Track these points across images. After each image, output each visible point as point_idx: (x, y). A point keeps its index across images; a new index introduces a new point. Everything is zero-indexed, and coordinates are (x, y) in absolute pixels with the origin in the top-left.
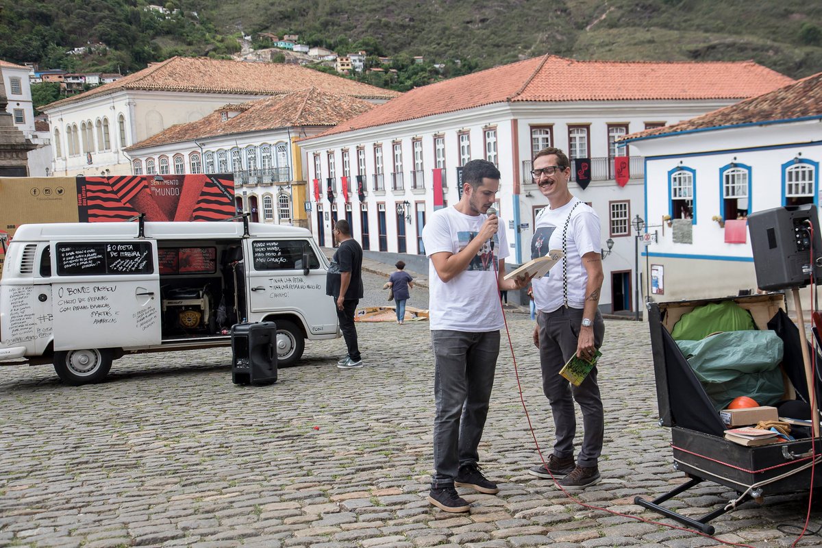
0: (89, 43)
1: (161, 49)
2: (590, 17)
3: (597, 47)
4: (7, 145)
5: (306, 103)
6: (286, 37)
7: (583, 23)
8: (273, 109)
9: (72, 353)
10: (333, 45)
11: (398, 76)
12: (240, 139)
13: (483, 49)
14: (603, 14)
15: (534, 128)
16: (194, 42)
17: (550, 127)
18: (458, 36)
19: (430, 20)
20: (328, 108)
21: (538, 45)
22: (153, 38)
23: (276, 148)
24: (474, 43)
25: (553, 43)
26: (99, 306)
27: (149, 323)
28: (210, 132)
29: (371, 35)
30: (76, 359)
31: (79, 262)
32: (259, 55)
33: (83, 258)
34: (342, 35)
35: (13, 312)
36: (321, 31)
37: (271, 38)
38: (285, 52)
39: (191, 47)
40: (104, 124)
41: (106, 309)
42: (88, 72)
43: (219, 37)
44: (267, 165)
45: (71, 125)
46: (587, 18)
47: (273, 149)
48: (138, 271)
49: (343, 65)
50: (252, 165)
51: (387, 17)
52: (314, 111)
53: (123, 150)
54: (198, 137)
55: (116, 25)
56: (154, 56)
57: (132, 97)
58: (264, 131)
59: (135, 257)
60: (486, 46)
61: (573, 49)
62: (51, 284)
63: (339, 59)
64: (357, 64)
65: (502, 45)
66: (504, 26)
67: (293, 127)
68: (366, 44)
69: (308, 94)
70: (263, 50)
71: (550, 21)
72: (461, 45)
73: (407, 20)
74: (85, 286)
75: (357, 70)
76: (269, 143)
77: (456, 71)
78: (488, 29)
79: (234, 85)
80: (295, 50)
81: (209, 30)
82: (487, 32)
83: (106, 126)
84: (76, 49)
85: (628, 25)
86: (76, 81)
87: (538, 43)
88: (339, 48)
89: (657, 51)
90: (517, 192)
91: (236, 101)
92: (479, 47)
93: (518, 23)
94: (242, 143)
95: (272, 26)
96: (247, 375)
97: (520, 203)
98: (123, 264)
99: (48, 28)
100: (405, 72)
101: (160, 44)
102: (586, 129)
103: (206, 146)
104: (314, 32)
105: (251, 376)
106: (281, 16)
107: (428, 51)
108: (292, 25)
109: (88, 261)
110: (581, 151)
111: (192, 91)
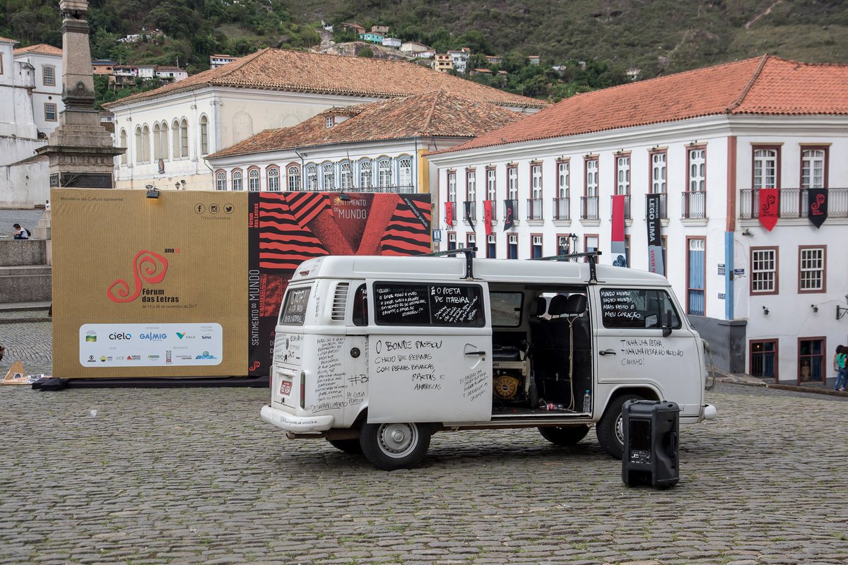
0: (144, 29)
1: (226, 39)
2: (751, 11)
3: (759, 48)
4: (92, 148)
5: (435, 108)
6: (374, 29)
7: (741, 19)
8: (391, 114)
9: (384, 427)
10: (430, 40)
11: (508, 78)
12: (353, 149)
13: (614, 49)
14: (768, 8)
15: (757, 148)
16: (266, 31)
17: (778, 147)
18: (583, 32)
19: (550, 12)
20: (462, 115)
21: (682, 46)
22: (218, 26)
23: (398, 162)
24: (603, 41)
25: (702, 43)
26: (421, 367)
27: (479, 391)
28: (314, 140)
29: (477, 29)
30: (390, 435)
31: (399, 308)
32: (342, 49)
33: (403, 303)
34: (442, 28)
35: (322, 370)
36: (416, 22)
37: (357, 29)
38: (372, 46)
39: (262, 37)
40: (182, 125)
41: (429, 371)
42: (141, 64)
43: (295, 26)
44: (385, 182)
45: (142, 126)
46: (747, 13)
47: (394, 163)
48: (466, 323)
49: (441, 64)
50: (366, 181)
51: (498, 7)
52: (445, 119)
53: (204, 158)
54: (300, 146)
55: (176, 10)
56: (218, 46)
57: (218, 94)
58: (385, 141)
59: (463, 304)
60: (617, 45)
61: (728, 51)
62: (367, 336)
63: (437, 57)
64: (459, 63)
65: (638, 44)
66: (640, 21)
67: (422, 138)
68: (470, 39)
69: (436, 98)
70: (347, 44)
71: (699, 15)
72: (587, 43)
73: (522, 11)
74: (407, 339)
75: (458, 70)
76: (390, 155)
77: (580, 75)
78: (620, 24)
79: (337, 84)
80: (384, 44)
81: (284, 18)
82: (620, 28)
83: (185, 129)
84: (128, 36)
85: (800, 21)
86: (127, 74)
87: (683, 42)
88: (438, 43)
89: (837, 55)
90: (731, 228)
91: (343, 103)
92: (609, 46)
93: (659, 17)
94: (355, 155)
95: (358, 15)
96: (649, 474)
97: (735, 242)
98: (449, 312)
99: (98, 10)
100: (517, 74)
101: (226, 33)
102: (823, 151)
103: (309, 157)
104: (407, 23)
105: (654, 475)
106: (370, 3)
107: (546, 50)
108: (383, 15)
109: (409, 306)
110: (816, 179)
111: (288, 90)
